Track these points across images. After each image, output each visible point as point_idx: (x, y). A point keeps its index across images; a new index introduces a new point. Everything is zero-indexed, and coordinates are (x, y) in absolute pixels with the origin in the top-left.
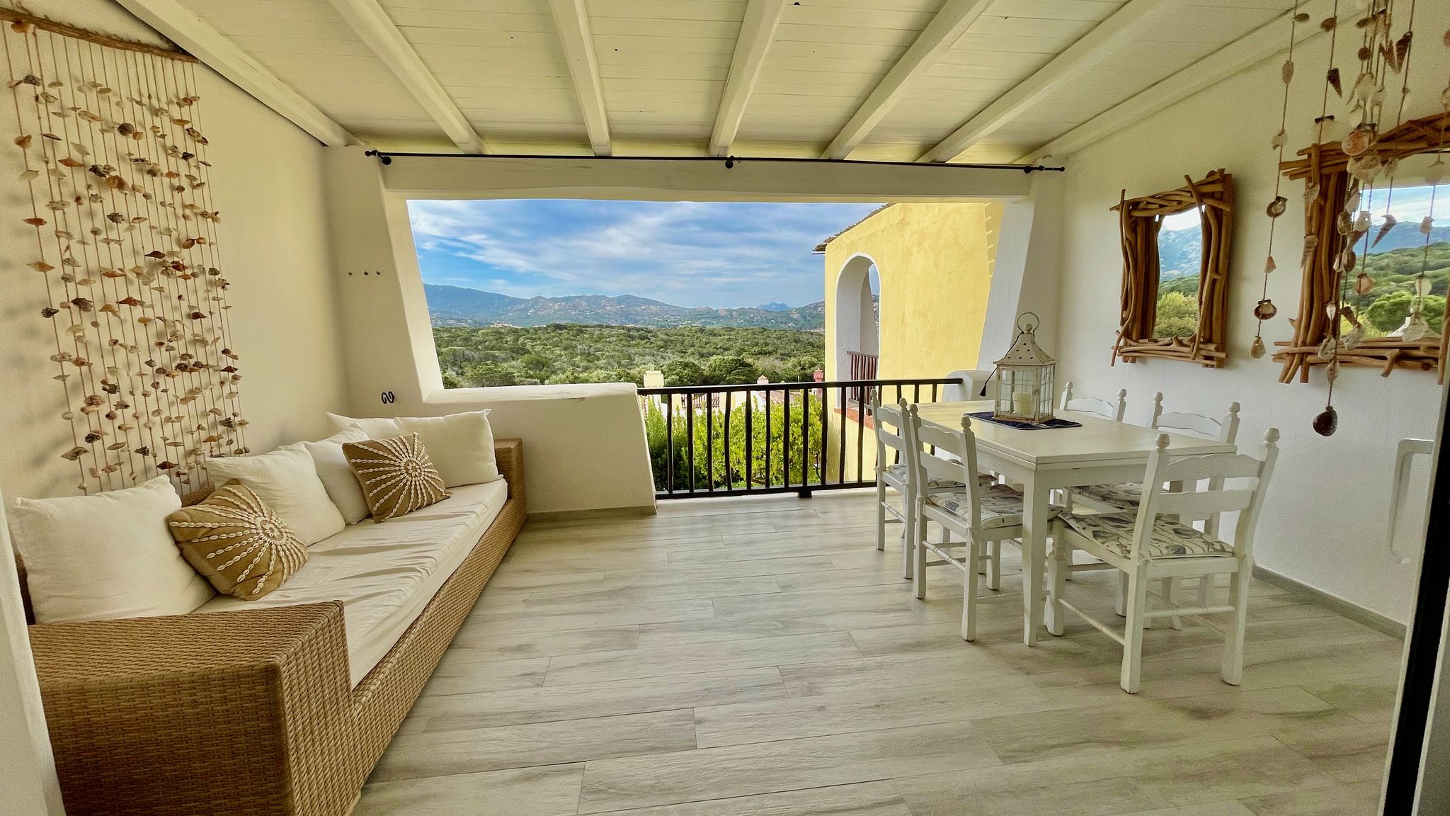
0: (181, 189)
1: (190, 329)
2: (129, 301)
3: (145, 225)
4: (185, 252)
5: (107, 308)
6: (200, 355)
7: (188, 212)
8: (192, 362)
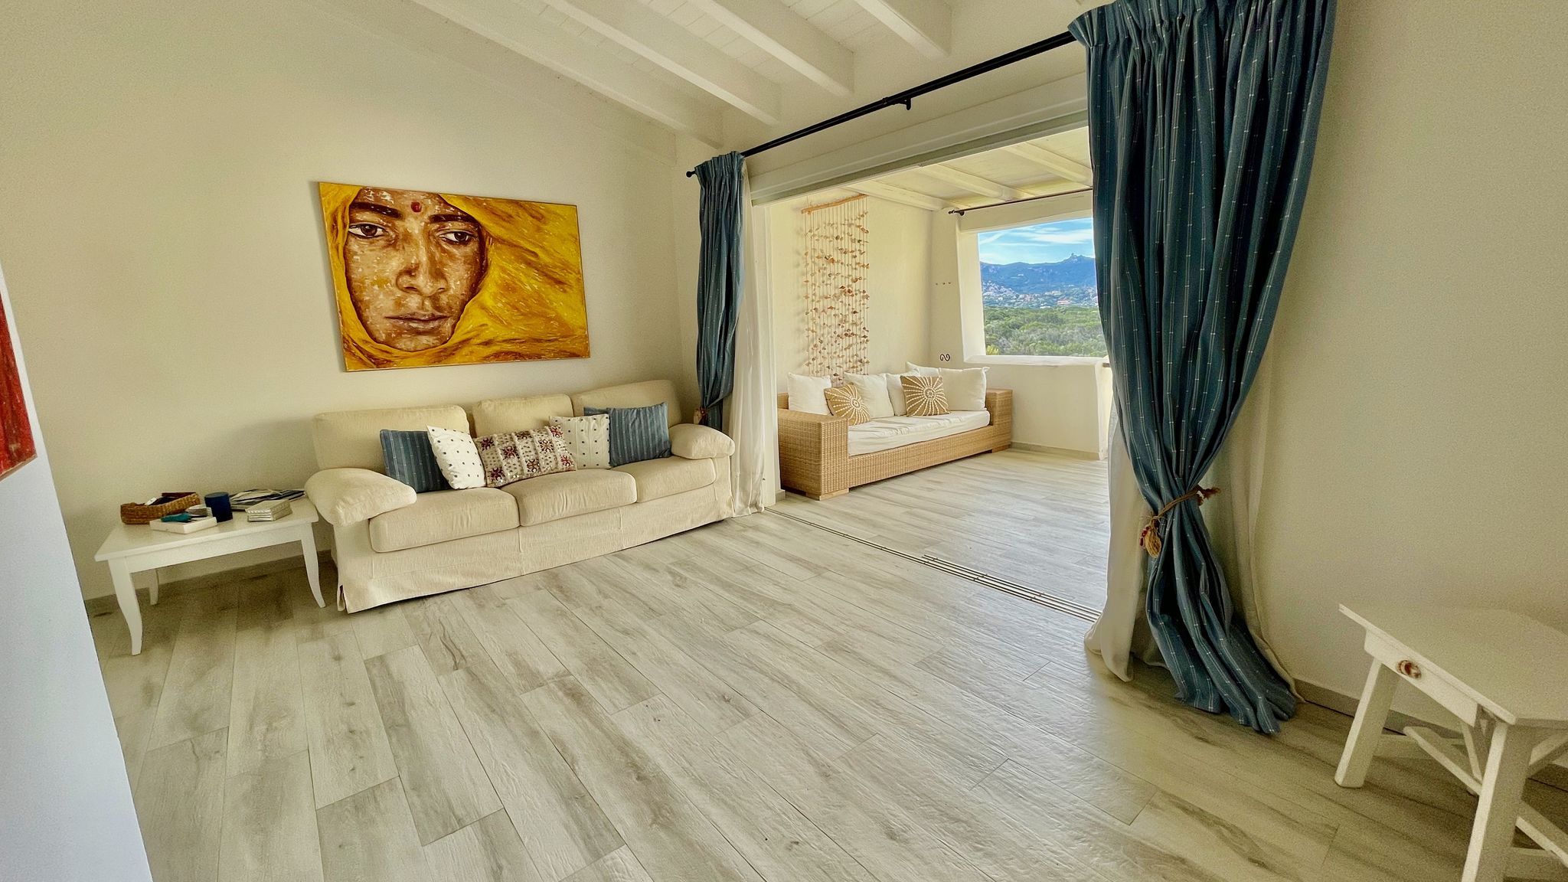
0: (855, 257)
1: (851, 318)
2: (831, 308)
3: (840, 276)
4: (854, 284)
5: (824, 311)
6: (854, 330)
7: (857, 266)
8: (851, 332)
